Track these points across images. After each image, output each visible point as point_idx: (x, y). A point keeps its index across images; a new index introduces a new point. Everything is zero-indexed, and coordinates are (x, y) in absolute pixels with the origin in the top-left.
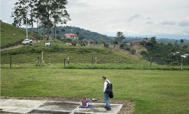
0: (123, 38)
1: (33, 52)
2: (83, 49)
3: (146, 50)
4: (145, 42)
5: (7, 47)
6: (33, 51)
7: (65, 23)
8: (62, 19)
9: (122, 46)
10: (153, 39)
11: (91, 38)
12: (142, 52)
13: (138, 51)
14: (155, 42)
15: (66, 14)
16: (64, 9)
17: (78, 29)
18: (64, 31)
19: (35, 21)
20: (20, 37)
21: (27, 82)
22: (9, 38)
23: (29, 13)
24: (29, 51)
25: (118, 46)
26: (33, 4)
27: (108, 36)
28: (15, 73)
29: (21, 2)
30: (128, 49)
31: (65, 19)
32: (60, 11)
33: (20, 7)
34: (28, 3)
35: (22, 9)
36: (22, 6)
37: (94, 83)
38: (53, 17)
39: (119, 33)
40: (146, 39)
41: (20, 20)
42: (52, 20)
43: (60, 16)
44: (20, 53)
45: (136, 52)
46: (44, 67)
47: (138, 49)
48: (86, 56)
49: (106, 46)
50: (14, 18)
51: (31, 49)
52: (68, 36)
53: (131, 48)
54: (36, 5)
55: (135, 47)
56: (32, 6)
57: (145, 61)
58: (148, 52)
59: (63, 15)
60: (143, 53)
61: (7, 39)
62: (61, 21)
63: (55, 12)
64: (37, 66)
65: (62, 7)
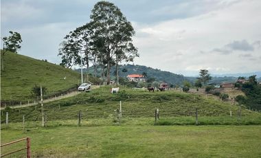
0: (208, 78)
1: (92, 102)
2: (159, 95)
3: (243, 94)
4: (241, 83)
5: (57, 95)
6: (92, 100)
7: (131, 60)
8: (127, 54)
9: (208, 90)
10: (253, 78)
11: (161, 79)
12: (238, 97)
13: (231, 96)
14: (256, 82)
15: (133, 48)
16: (129, 42)
17: (144, 68)
18: (126, 71)
19: (91, 60)
20: (73, 82)
21: (115, 147)
22: (58, 84)
23: (84, 49)
24: (87, 101)
25: (202, 90)
26: (89, 36)
27: (184, 76)
28: (89, 133)
29: (73, 35)
30: (217, 94)
31: (131, 54)
32: (124, 44)
33: (72, 41)
34: (82, 36)
35: (74, 44)
36: (74, 40)
37: (216, 147)
38: (116, 52)
39: (203, 72)
40: (243, 78)
41: (70, 59)
42: (114, 57)
43: (124, 51)
44: (75, 104)
45: (230, 98)
46: (125, 124)
47: (233, 94)
48: (165, 105)
49: (186, 90)
50: (61, 56)
51: (89, 98)
52: (131, 78)
53: (222, 93)
54: (92, 38)
55: (227, 91)
56: (87, 40)
57: (250, 111)
58: (246, 97)
59: (128, 50)
60: (239, 99)
61: (55, 84)
62: (125, 57)
63: (117, 47)
64: (115, 122)
65: (126, 39)
